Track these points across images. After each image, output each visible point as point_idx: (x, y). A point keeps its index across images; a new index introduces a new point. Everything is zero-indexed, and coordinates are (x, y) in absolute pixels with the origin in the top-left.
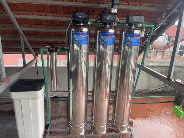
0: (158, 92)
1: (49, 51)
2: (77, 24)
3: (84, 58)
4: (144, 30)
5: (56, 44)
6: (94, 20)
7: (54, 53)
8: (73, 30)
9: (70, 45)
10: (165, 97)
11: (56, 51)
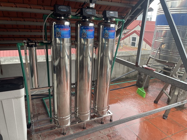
0: (123, 78)
1: (28, 46)
2: (58, 18)
3: (67, 52)
4: (118, 24)
5: (35, 38)
6: (74, 14)
7: (34, 48)
8: (54, 24)
9: (52, 39)
10: (129, 83)
11: (36, 46)
